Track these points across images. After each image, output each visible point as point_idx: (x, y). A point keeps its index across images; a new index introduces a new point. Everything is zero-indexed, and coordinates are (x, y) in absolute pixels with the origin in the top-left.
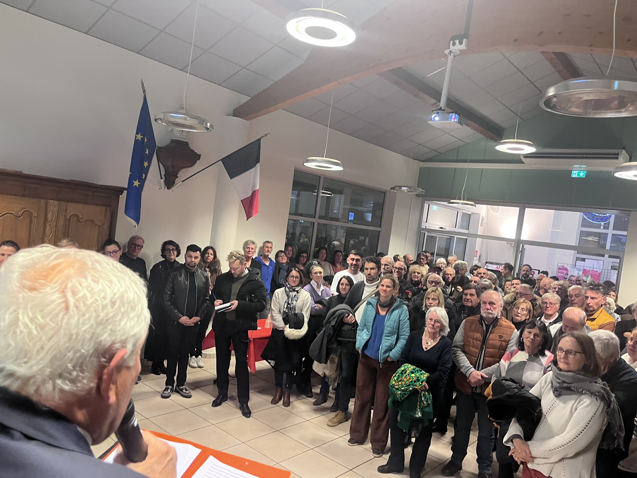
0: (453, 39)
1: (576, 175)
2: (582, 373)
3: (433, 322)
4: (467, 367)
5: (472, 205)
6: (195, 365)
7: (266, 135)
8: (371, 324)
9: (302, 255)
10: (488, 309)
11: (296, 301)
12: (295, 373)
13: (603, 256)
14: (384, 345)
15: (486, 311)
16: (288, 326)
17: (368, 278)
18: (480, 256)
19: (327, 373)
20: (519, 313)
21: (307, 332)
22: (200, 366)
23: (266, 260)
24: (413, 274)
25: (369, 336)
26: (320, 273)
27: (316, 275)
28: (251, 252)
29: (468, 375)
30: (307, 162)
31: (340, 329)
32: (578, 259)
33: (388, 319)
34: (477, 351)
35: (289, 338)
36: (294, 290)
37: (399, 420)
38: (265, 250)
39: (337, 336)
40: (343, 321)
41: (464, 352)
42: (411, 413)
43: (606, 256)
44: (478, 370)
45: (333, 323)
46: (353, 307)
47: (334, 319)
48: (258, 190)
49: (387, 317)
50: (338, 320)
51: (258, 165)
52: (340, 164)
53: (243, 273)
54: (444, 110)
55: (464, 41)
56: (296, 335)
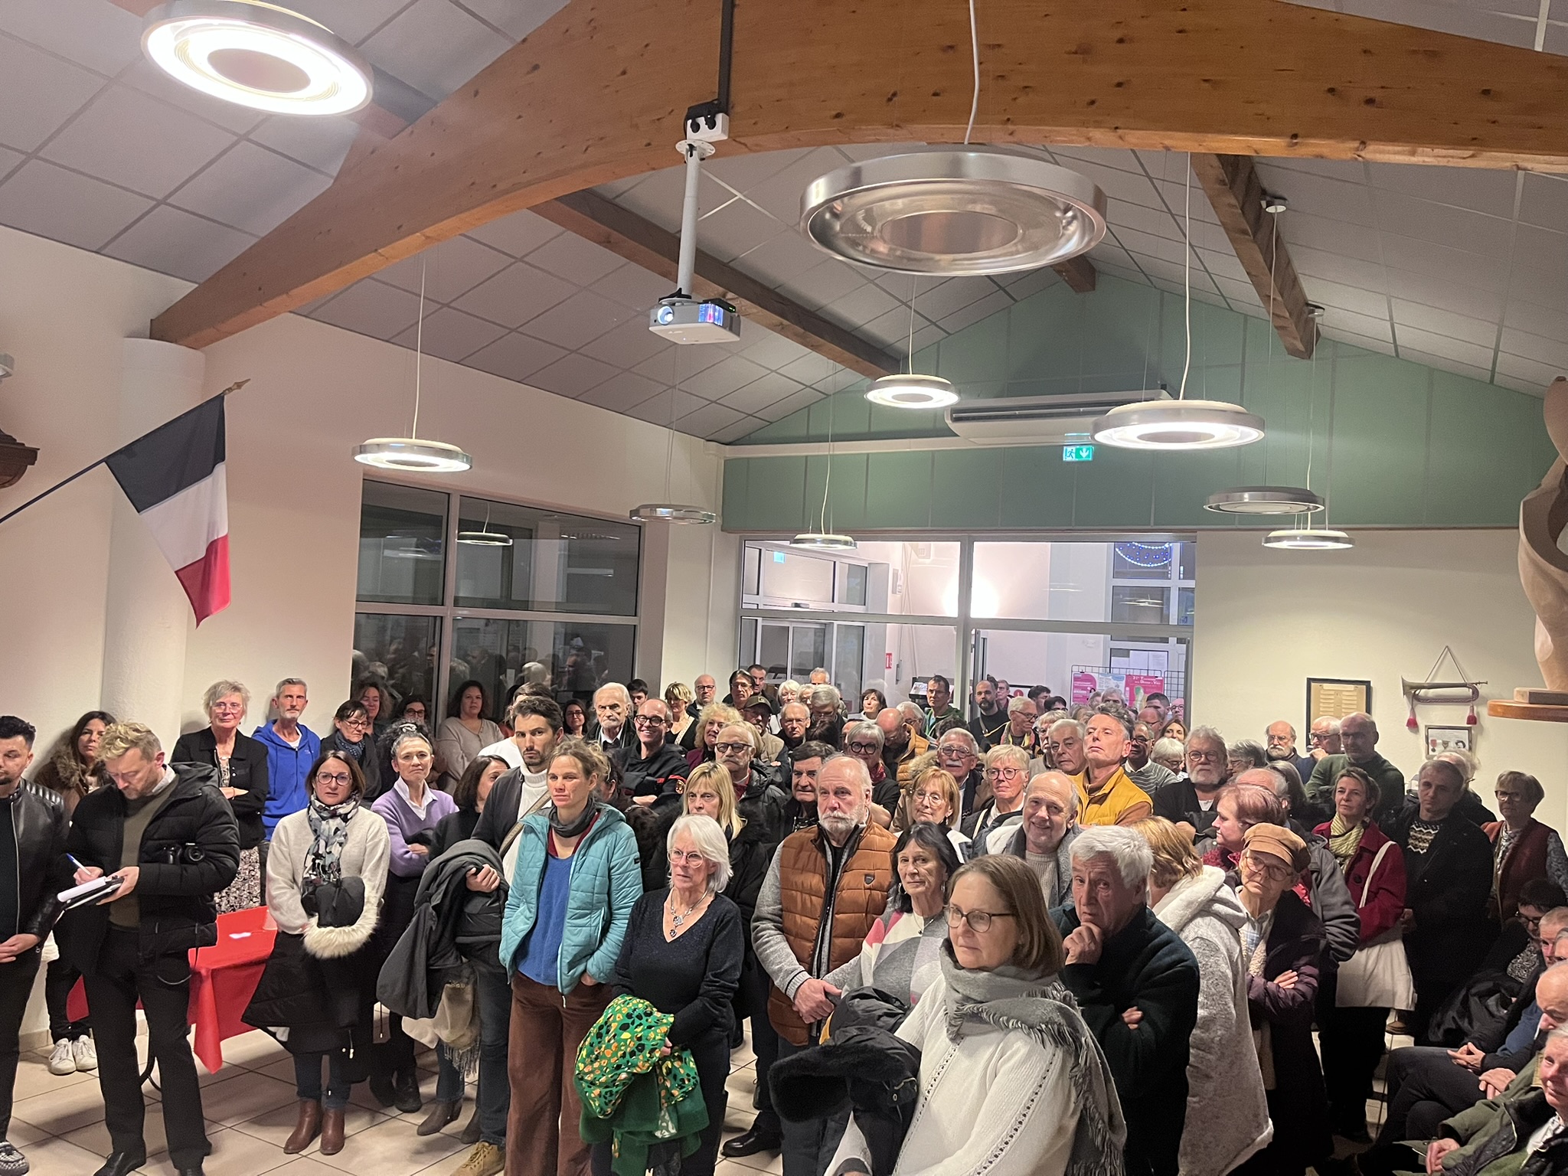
0: (693, 114)
1: (1074, 455)
2: (1013, 970)
3: (684, 857)
4: (788, 973)
5: (846, 543)
6: (68, 1065)
7: (239, 385)
8: (535, 888)
9: (409, 706)
10: (835, 809)
11: (341, 844)
12: (352, 1051)
13: (1165, 640)
14: (569, 942)
15: (829, 812)
16: (315, 920)
17: (527, 760)
18: (898, 666)
19: (445, 1035)
20: (927, 807)
21: (375, 930)
22: (83, 1066)
23: (289, 734)
24: (708, 727)
25: (530, 923)
26: (421, 755)
27: (407, 763)
28: (230, 716)
29: (791, 993)
30: (361, 453)
31: (461, 911)
32: (1114, 652)
33: (578, 867)
34: (813, 923)
35: (318, 955)
36: (334, 815)
37: (617, 1154)
38: (282, 705)
39: (454, 935)
40: (469, 887)
41: (782, 930)
42: (648, 1128)
43: (1173, 640)
44: (818, 978)
45: (436, 900)
46: (498, 843)
47: (439, 886)
48: (225, 537)
49: (574, 863)
50: (451, 888)
51: (221, 469)
52: (457, 453)
53: (155, 782)
54: (688, 297)
55: (720, 118)
56: (340, 945)
